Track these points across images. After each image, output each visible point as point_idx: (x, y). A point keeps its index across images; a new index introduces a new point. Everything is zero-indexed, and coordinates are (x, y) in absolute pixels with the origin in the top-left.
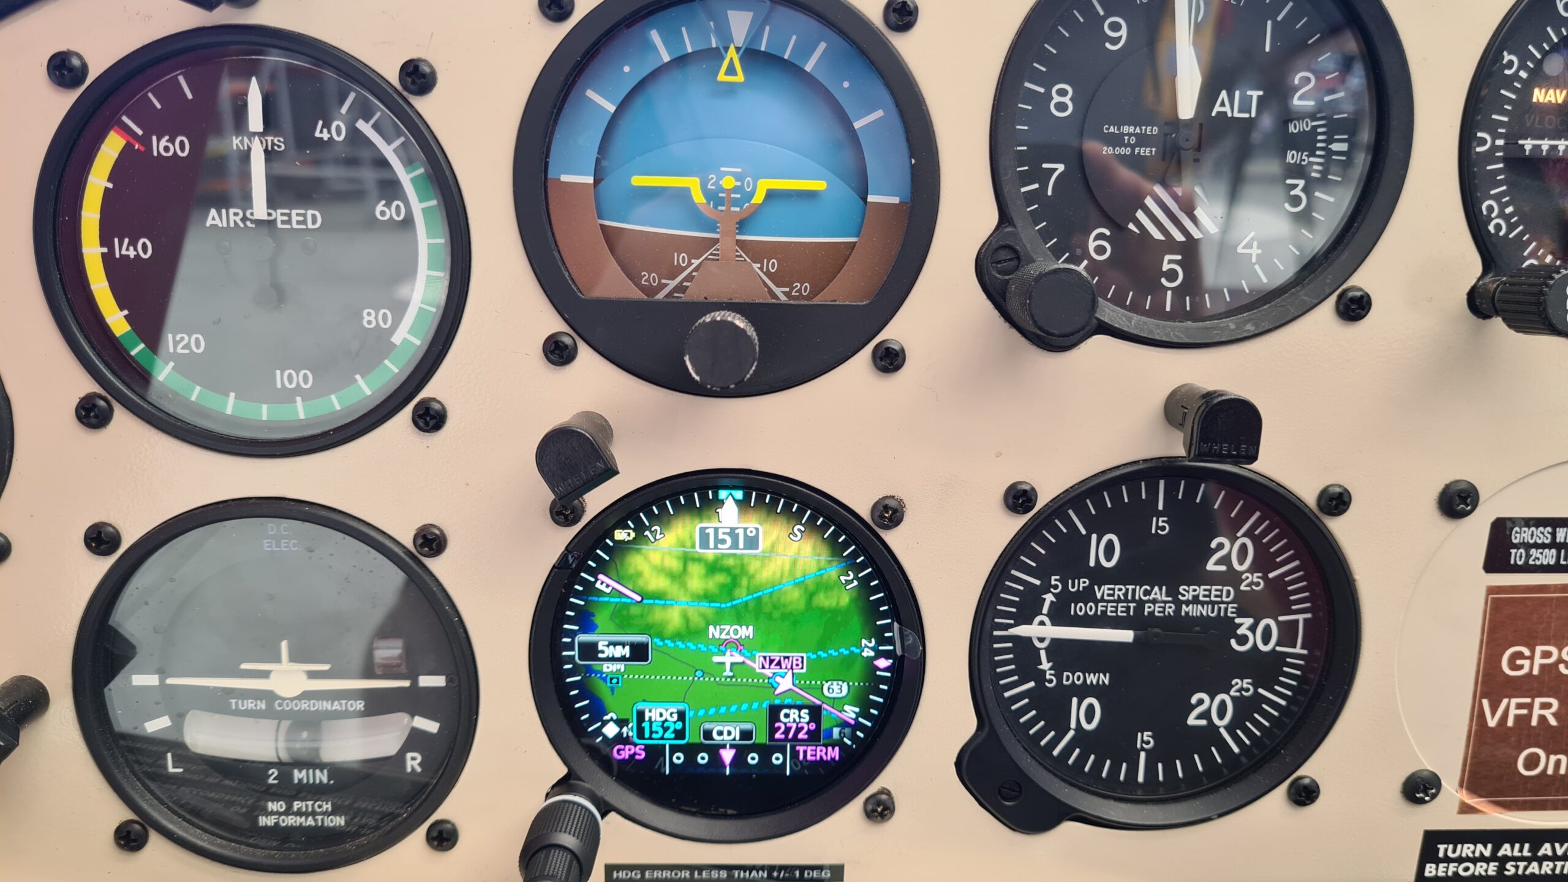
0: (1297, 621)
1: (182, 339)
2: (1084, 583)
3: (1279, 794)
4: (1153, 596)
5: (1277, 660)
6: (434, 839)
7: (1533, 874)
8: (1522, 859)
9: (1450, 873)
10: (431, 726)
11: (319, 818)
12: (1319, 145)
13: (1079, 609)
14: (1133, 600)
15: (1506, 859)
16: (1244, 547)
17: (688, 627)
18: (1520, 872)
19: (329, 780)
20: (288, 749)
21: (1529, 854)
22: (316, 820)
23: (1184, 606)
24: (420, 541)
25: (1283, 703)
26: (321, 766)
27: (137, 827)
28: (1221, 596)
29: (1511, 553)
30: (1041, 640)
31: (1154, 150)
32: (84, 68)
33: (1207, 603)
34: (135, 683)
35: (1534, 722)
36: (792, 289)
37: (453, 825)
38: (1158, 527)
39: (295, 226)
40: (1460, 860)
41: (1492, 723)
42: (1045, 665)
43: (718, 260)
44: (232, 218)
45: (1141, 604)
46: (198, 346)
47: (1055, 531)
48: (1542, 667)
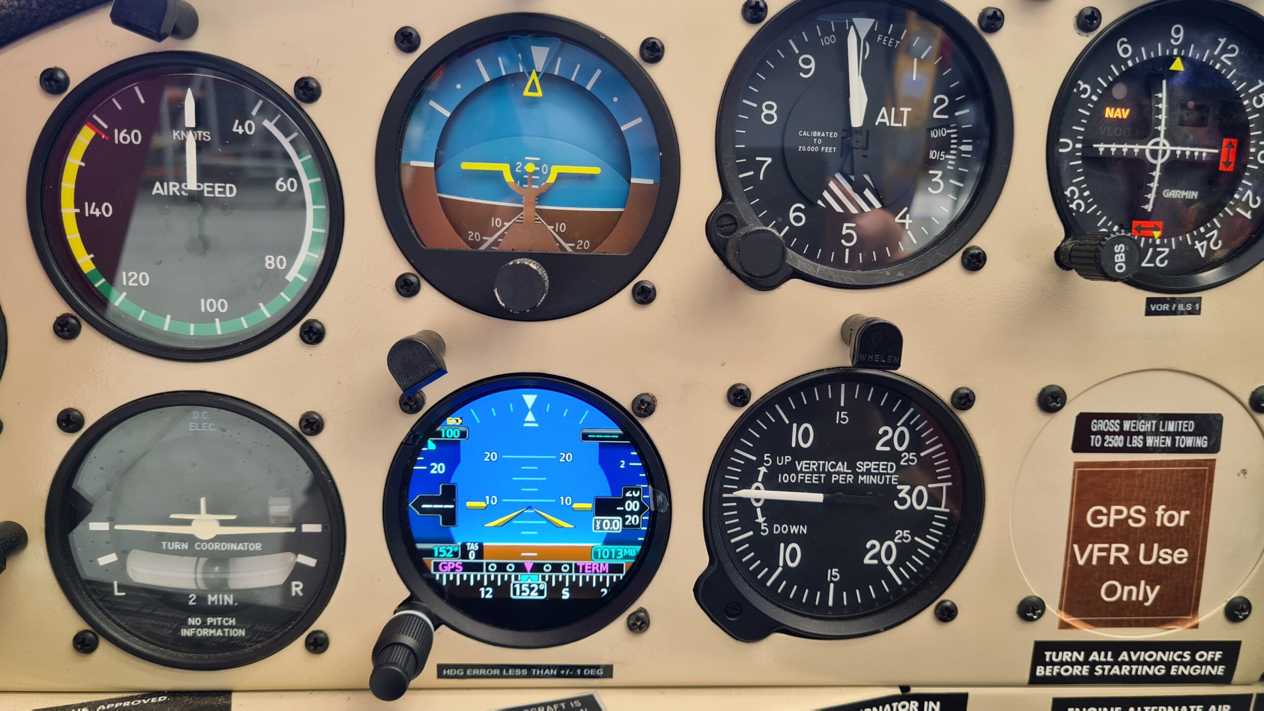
0: (942, 488)
1: (133, 275)
2: (788, 459)
3: (928, 613)
4: (837, 469)
5: (927, 516)
6: (311, 644)
7: (1115, 675)
8: (1107, 663)
9: (1055, 674)
10: (310, 562)
11: (226, 630)
12: (952, 146)
13: (785, 478)
14: (824, 472)
15: (1094, 664)
16: (902, 434)
18: (1106, 673)
19: (234, 602)
20: (205, 580)
21: (1112, 660)
22: (224, 632)
23: (860, 477)
24: (304, 424)
25: (933, 548)
26: (229, 591)
27: (90, 635)
28: (886, 469)
29: (1091, 438)
30: (758, 500)
31: (835, 148)
32: (67, 80)
33: (877, 474)
34: (92, 529)
35: (1112, 562)
36: (577, 244)
37: (325, 634)
38: (840, 419)
39: (217, 195)
40: (1062, 664)
41: (1081, 562)
42: (761, 519)
43: (522, 223)
44: (171, 189)
45: (829, 475)
46: (144, 281)
47: (766, 421)
48: (1116, 521)
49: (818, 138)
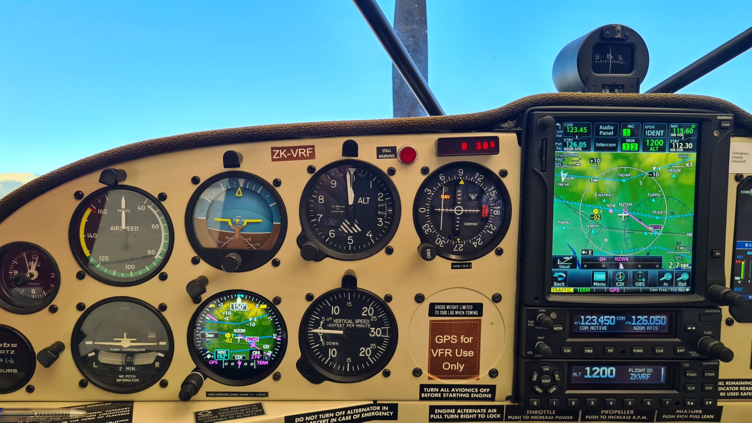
0: (386, 329)
1: (103, 257)
2: (331, 318)
3: (380, 374)
4: (348, 322)
5: (381, 339)
6: (162, 384)
7: (451, 397)
8: (447, 392)
9: (428, 396)
10: (162, 355)
11: (132, 379)
12: (385, 210)
13: (330, 325)
14: (343, 323)
15: (442, 393)
16: (371, 310)
17: (229, 329)
18: (447, 396)
19: (135, 370)
20: (125, 362)
21: (449, 391)
22: (131, 380)
23: (357, 325)
24: (160, 307)
25: (384, 350)
26: (133, 366)
27: (85, 381)
28: (366, 322)
29: (435, 312)
30: (320, 333)
31: (344, 211)
32: (83, 195)
33: (363, 324)
34: (86, 344)
35: (446, 356)
36: (255, 245)
37: (167, 381)
38: (349, 304)
39: (132, 230)
40: (431, 393)
41: (435, 356)
42: (322, 340)
43: (236, 238)
44: (117, 228)
45: (346, 324)
46: (107, 259)
47: (322, 305)
48: (446, 341)
49: (338, 208)
